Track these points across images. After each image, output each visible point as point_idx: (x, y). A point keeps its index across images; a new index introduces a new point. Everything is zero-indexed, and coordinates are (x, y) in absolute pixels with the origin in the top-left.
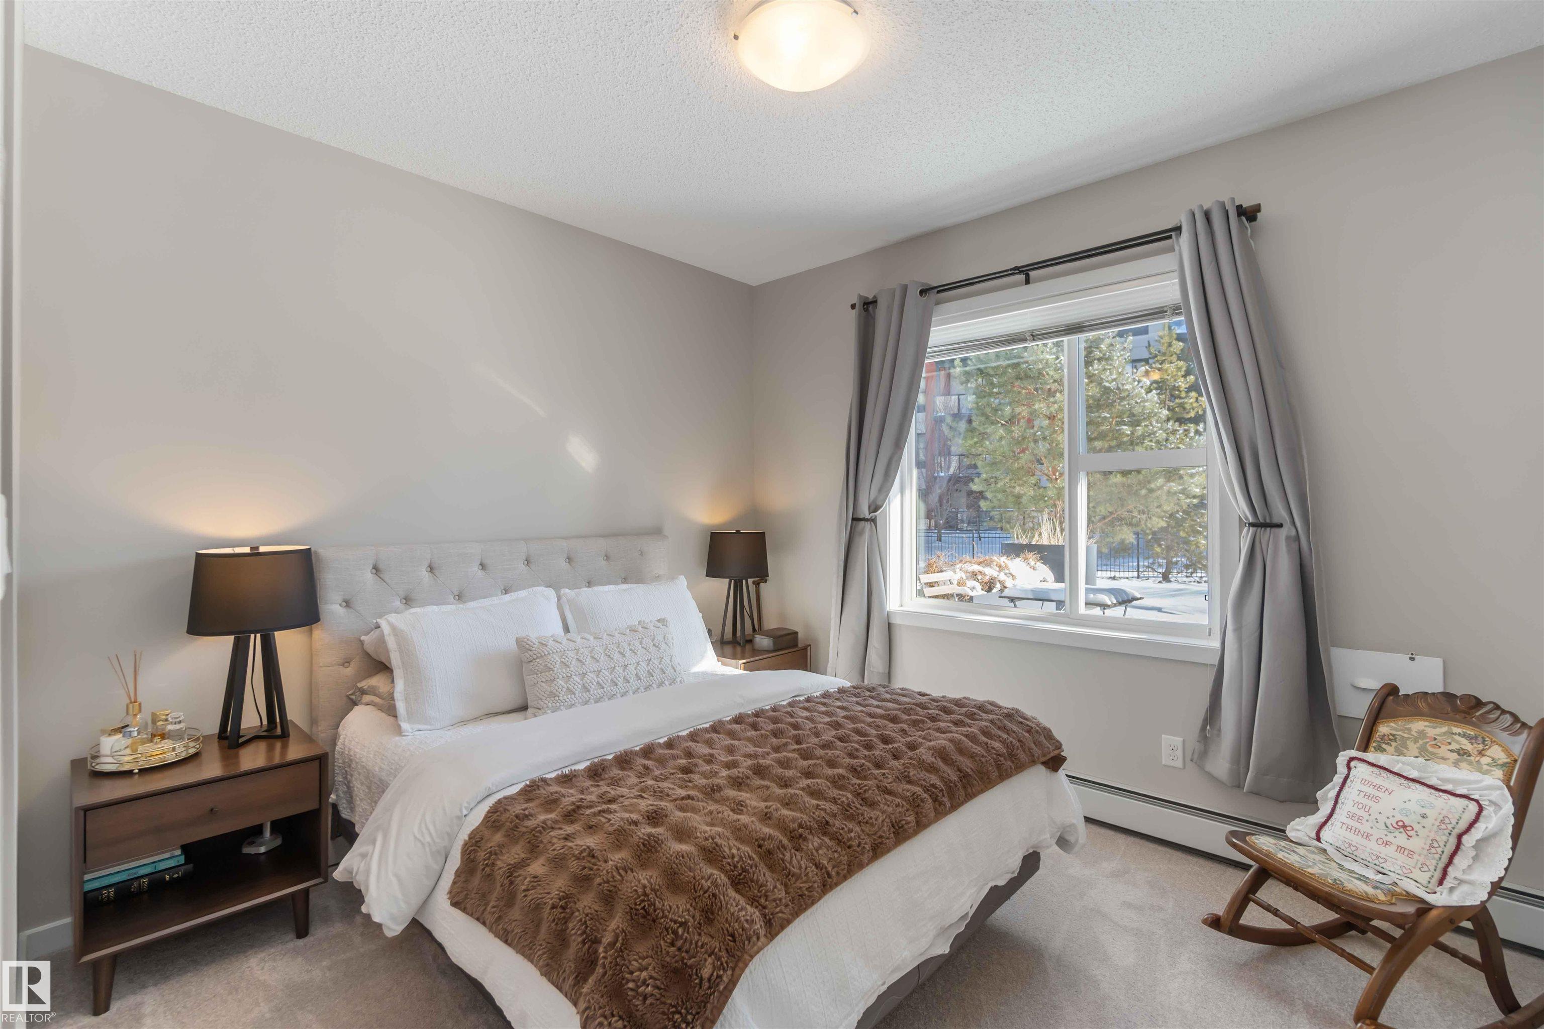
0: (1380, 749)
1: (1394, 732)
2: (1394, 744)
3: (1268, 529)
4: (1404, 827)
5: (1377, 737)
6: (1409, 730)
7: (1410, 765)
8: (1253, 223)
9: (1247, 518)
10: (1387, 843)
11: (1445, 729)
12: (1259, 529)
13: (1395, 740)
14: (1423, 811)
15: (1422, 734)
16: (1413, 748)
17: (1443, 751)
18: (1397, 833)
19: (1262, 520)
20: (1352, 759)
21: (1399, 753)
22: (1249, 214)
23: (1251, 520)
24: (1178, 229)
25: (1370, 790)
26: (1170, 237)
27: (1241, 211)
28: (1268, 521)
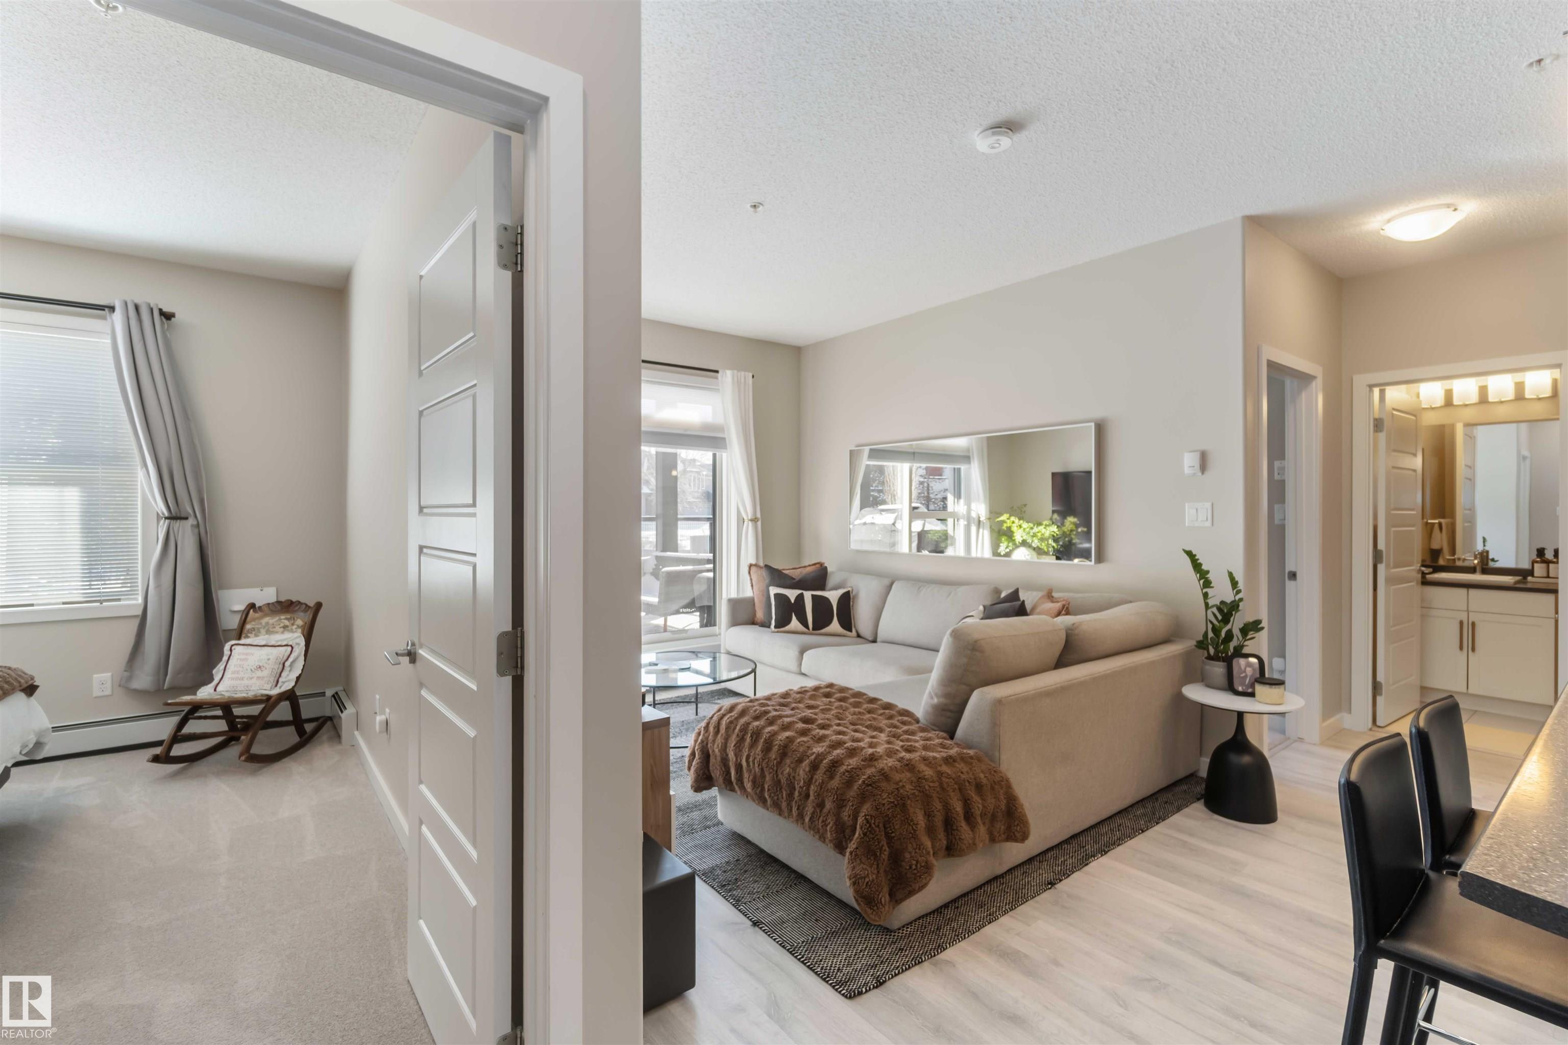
0: (247, 637)
1: (253, 627)
2: (254, 632)
3: (178, 521)
4: (260, 667)
5: (245, 631)
6: (261, 624)
7: (262, 639)
8: (168, 321)
9: (163, 514)
10: (251, 678)
11: (277, 618)
12: (172, 521)
13: (254, 630)
14: (268, 657)
15: (267, 623)
16: (263, 631)
17: (277, 629)
18: (256, 672)
19: (174, 514)
20: (232, 646)
21: (256, 636)
22: (167, 316)
23: (166, 514)
24: (112, 309)
25: (242, 657)
26: (104, 310)
27: (162, 313)
28: (178, 515)
